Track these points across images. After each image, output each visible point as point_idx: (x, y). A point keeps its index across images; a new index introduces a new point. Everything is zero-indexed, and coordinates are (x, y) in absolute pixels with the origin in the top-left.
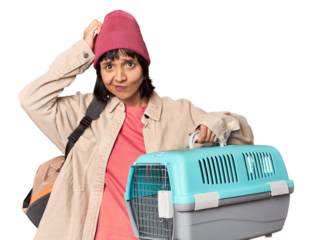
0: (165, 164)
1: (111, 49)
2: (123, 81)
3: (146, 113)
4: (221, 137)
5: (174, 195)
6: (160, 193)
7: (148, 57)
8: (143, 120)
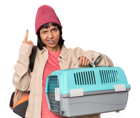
0: (58, 75)
2: (52, 38)
3: (60, 56)
6: (56, 89)
8: (59, 59)
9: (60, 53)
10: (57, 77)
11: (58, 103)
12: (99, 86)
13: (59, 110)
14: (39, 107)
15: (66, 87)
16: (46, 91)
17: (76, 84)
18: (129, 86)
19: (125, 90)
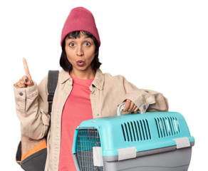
1: (74, 30)
3: (93, 83)
4: (141, 109)
5: (103, 150)
7: (99, 40)
8: (91, 88)
16: (74, 151)
17: (125, 140)
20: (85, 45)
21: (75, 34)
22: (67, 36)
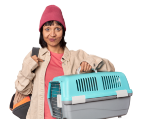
0: (60, 82)
3: (63, 57)
6: (58, 95)
8: (62, 60)
9: (63, 54)
10: (59, 83)
11: (61, 110)
12: (101, 93)
13: (61, 117)
14: (41, 108)
15: (68, 94)
16: (48, 97)
17: (78, 90)
18: (131, 91)
19: (127, 96)
20: (56, 30)
21: (50, 23)
22: (45, 24)
